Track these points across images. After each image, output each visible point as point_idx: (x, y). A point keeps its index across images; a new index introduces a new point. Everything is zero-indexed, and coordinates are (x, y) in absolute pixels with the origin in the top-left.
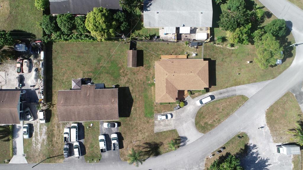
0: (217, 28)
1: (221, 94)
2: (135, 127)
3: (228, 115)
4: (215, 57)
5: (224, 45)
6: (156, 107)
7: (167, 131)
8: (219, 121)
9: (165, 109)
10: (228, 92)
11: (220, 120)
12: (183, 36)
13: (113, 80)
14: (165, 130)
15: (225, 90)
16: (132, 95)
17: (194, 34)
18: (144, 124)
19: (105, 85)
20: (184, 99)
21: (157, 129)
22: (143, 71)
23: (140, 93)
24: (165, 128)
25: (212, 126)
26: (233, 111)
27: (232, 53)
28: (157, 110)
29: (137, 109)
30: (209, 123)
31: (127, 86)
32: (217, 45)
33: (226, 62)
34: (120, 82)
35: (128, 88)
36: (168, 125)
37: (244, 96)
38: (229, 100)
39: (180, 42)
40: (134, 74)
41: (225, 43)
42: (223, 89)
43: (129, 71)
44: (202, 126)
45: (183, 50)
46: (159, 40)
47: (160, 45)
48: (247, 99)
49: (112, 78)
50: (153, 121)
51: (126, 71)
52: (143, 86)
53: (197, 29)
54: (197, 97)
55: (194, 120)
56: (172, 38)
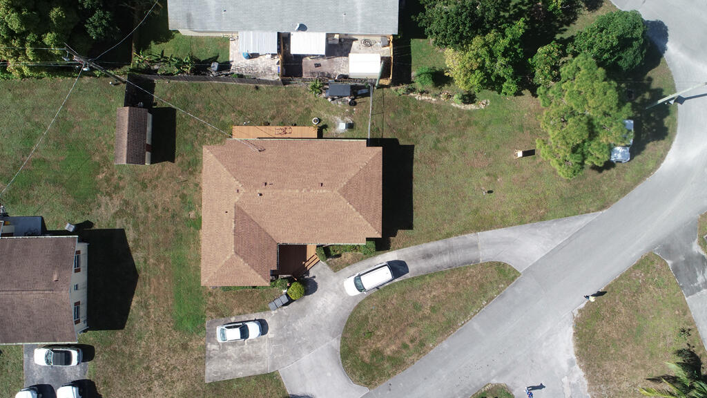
0: (421, 40)
1: (427, 256)
2: (141, 361)
3: (449, 327)
4: (412, 134)
5: (443, 97)
6: (212, 299)
7: (248, 379)
8: (421, 347)
9: (240, 305)
10: (450, 250)
11: (422, 344)
12: (306, 64)
13: (74, 207)
14: (240, 375)
15: (440, 244)
16: (134, 255)
17: (344, 58)
18: (172, 355)
19: (46, 222)
20: (307, 273)
21: (213, 371)
22: (173, 177)
23: (162, 249)
24: (239, 367)
25: (398, 363)
26: (465, 313)
27: (468, 124)
28: (215, 309)
29: (152, 302)
30: (388, 352)
31: (118, 227)
32: (418, 97)
33: (447, 151)
34: (94, 212)
35: (122, 232)
36: (249, 358)
37: (505, 264)
38: (454, 278)
39: (297, 84)
40: (144, 186)
41: (446, 89)
42: (437, 240)
43: (128, 178)
44: (363, 362)
45: (308, 111)
46: (227, 75)
47: (230, 93)
48: (516, 277)
49: (71, 200)
50: (202, 343)
51: (116, 176)
52: (172, 228)
53: (354, 43)
54: (348, 264)
55: (336, 343)
56: (270, 69)
